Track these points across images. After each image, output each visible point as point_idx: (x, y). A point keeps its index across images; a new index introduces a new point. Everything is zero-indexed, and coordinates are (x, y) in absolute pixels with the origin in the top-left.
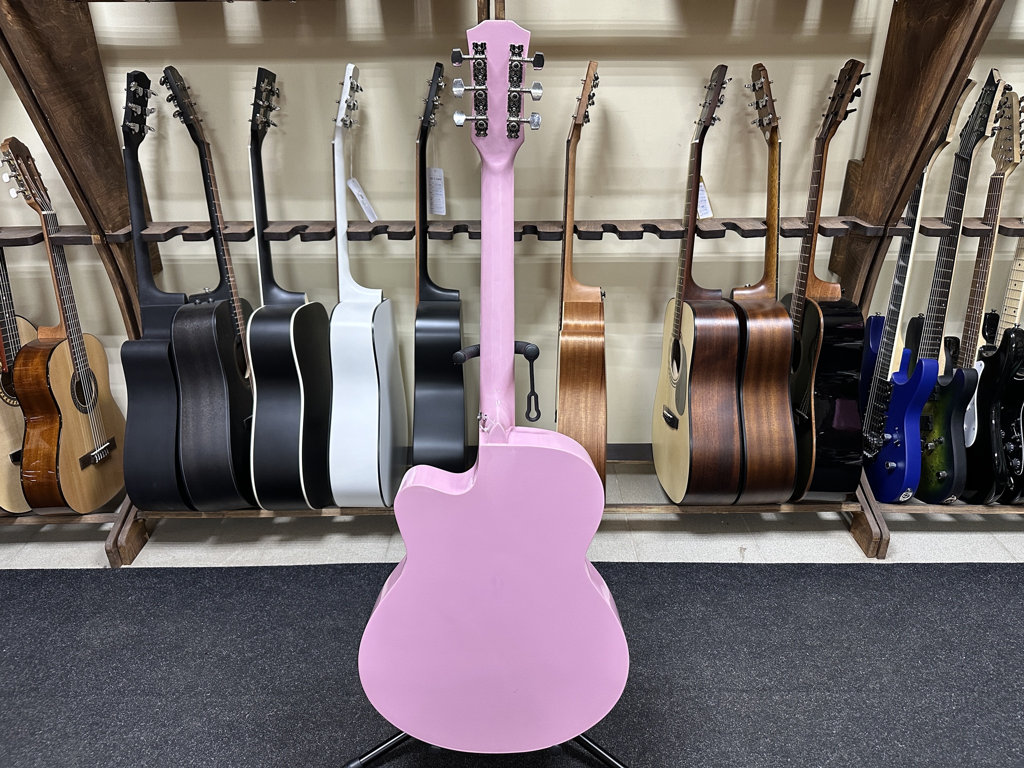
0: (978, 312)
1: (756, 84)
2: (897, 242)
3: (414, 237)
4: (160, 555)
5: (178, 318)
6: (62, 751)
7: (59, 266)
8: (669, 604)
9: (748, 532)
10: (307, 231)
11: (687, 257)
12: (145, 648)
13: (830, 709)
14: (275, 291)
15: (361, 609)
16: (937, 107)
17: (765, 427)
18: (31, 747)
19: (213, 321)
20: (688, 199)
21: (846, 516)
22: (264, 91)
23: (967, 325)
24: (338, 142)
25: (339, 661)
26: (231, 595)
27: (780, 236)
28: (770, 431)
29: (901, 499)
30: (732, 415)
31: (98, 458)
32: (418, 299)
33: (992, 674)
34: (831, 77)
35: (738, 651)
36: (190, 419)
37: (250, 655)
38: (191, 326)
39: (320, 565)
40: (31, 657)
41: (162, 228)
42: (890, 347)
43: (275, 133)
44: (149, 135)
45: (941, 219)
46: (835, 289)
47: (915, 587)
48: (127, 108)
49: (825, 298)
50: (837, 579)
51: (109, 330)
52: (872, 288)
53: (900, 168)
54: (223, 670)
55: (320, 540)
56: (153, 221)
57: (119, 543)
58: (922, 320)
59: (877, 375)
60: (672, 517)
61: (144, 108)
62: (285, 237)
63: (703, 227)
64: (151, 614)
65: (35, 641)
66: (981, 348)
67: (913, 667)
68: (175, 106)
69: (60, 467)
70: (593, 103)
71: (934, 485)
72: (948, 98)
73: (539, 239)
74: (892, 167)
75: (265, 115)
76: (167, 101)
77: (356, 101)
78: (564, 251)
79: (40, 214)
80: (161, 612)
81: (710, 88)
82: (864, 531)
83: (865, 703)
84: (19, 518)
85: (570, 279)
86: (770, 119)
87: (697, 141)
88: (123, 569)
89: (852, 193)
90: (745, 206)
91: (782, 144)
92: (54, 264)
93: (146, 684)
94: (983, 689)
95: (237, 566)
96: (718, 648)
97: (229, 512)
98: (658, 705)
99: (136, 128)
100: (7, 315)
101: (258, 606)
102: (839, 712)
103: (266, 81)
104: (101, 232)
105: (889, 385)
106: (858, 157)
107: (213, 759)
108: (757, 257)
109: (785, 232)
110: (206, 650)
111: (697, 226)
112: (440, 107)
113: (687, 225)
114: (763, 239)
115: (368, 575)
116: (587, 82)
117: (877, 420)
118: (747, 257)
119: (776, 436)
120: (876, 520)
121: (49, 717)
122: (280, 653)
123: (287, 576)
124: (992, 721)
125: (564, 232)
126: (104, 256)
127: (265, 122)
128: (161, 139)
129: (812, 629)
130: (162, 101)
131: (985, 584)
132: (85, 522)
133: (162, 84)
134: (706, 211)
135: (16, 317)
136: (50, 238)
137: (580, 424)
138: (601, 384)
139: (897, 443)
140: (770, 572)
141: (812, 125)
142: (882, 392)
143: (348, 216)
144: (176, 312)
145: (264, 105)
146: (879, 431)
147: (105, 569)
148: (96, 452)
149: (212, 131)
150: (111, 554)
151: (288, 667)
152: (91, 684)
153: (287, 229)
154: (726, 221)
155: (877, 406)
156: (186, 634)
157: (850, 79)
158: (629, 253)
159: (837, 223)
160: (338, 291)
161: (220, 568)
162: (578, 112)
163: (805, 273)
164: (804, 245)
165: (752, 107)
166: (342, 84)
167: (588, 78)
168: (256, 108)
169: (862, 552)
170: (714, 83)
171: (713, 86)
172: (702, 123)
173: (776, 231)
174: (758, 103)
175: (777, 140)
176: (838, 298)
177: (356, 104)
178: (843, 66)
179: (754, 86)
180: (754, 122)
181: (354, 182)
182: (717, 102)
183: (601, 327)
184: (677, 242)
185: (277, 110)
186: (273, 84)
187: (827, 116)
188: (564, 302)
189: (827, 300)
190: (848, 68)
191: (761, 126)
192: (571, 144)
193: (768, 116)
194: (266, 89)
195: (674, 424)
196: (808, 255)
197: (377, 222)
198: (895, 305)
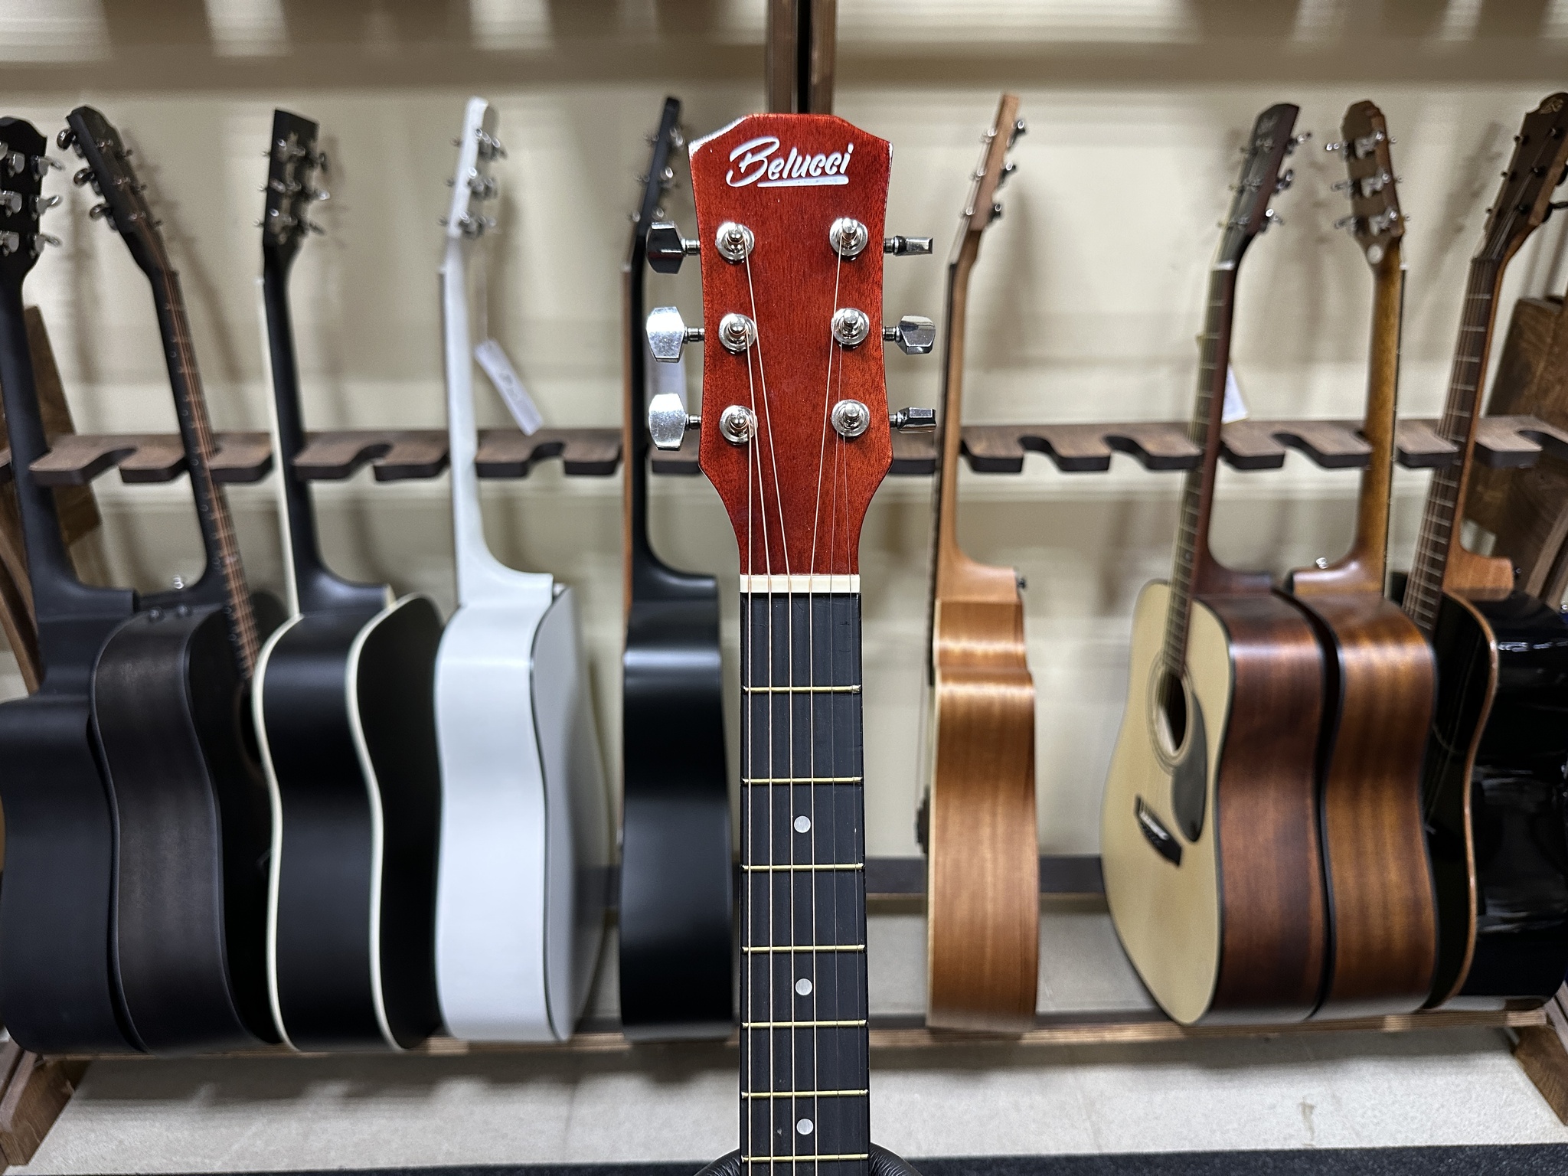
1: (1356, 146)
10: (389, 459)
14: (325, 581)
17: (1373, 879)
19: (183, 661)
21: (1509, 1028)
22: (290, 161)
24: (452, 270)
27: (1396, 465)
32: (630, 599)
38: (134, 673)
44: (47, 256)
46: (1501, 570)
49: (1484, 590)
61: (30, 196)
62: (341, 472)
68: (95, 192)
75: (295, 212)
77: (492, 179)
81: (1256, 151)
85: (952, 552)
86: (1385, 222)
87: (1228, 266)
89: (1528, 368)
90: (1301, 393)
95: (250, 1170)
103: (293, 138)
109: (1409, 459)
111: (1222, 440)
113: (1200, 440)
116: (997, 138)
125: (942, 454)
127: (295, 226)
128: (80, 258)
133: (63, 145)
137: (982, 874)
140: (1374, 1172)
141: (1450, 230)
144: (104, 642)
145: (290, 193)
149: (188, 244)
154: (1278, 429)
157: (1559, 136)
159: (1508, 435)
162: (976, 205)
163: (1443, 541)
164: (1441, 482)
165: (1341, 191)
166: (458, 143)
167: (1001, 133)
168: (273, 199)
169: (1551, 1110)
170: (1268, 143)
171: (1266, 150)
172: (1240, 227)
173: (1389, 453)
174: (1357, 187)
175: (1399, 263)
176: (1507, 590)
177: (492, 185)
178: (1534, 106)
179: (1351, 149)
180: (1342, 223)
181: (490, 347)
182: (1273, 183)
183: (1021, 661)
184: (1178, 479)
185: (324, 196)
186: (312, 144)
187: (1498, 215)
188: (938, 604)
189: (1486, 597)
190: (1553, 112)
191: (1360, 235)
192: (958, 274)
193: (1382, 212)
194: (295, 155)
195: (1170, 851)
196: (1449, 504)
197: (541, 431)
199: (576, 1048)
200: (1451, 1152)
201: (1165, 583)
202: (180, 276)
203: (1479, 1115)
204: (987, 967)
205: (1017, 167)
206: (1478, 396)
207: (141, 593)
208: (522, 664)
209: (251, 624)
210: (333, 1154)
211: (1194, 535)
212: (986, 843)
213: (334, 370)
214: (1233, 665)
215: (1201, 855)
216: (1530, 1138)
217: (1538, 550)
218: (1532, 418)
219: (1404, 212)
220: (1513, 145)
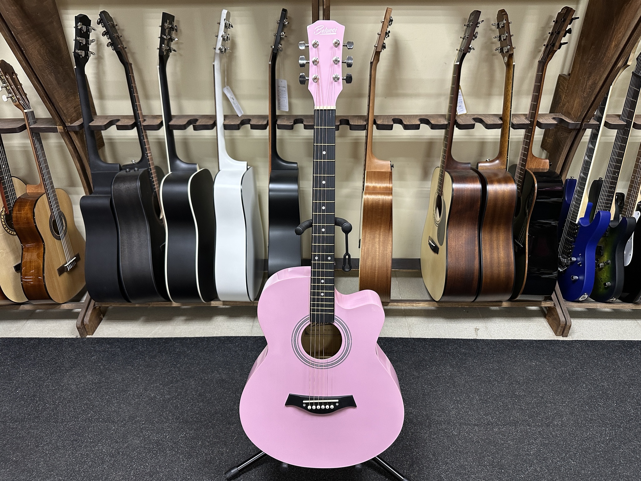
0: (639, 179)
1: (500, 24)
2: (588, 132)
3: (268, 128)
4: (111, 329)
5: (115, 182)
6: (55, 458)
7: (38, 145)
8: (429, 366)
9: (480, 317)
10: (198, 123)
11: (448, 141)
12: (103, 391)
13: (529, 438)
14: (178, 162)
15: (237, 367)
16: (624, 44)
17: (495, 255)
18: (37, 455)
19: (138, 184)
20: (451, 102)
21: (544, 308)
22: (167, 29)
23: (631, 186)
24: (217, 64)
25: (223, 402)
26: (155, 356)
27: (511, 128)
28: (499, 258)
29: (580, 299)
30: (474, 248)
31: (69, 268)
32: (271, 169)
33: (633, 416)
34: (551, 17)
35: (473, 399)
36: (126, 247)
37: (168, 396)
38: (124, 187)
39: (211, 337)
40: (34, 396)
41: (103, 120)
42: (579, 201)
43: (175, 55)
44: (91, 57)
45: (619, 116)
46: (545, 162)
47: (586, 357)
48: (76, 40)
49: (538, 169)
50: (536, 350)
51: (72, 184)
52: (570, 162)
53: (595, 84)
54: (152, 406)
55: (210, 320)
56: (98, 115)
57: (85, 323)
58: (601, 182)
59: (569, 218)
60: (433, 308)
61: (87, 39)
62: (183, 127)
63: (460, 121)
64: (106, 368)
65: (36, 385)
66: (639, 203)
67: (583, 410)
68: (108, 38)
69: (45, 275)
70: (388, 36)
71: (601, 290)
72: (632, 38)
73: (350, 129)
74: (590, 83)
75: (168, 45)
76: (102, 35)
77: (229, 35)
78: (367, 137)
79: (23, 112)
80: (113, 367)
81: (468, 26)
82: (555, 319)
83: (551, 434)
84: (22, 306)
85: (371, 156)
86: (508, 49)
87: (458, 63)
88: (88, 338)
89: (560, 97)
90: (488, 106)
91: (515, 66)
92: (34, 145)
93: (105, 415)
94: (626, 425)
95: (158, 337)
96: (460, 396)
97: (152, 303)
98: (422, 434)
99: (83, 53)
100: (6, 177)
101: (173, 364)
102: (535, 440)
103: (168, 21)
104: (63, 124)
105: (577, 226)
106: (566, 72)
107: (147, 464)
108: (494, 139)
109: (515, 126)
110: (141, 393)
111: (456, 120)
112: (285, 38)
113: (449, 120)
114: (499, 131)
115: (241, 344)
116: (385, 23)
117: (567, 247)
118: (488, 138)
119: (502, 261)
120: (563, 313)
121: (47, 436)
122: (187, 395)
123: (191, 344)
124: (631, 447)
125: (368, 124)
126: (66, 139)
127: (168, 50)
128: (100, 59)
129: (520, 384)
130: (99, 33)
131: (631, 354)
132: (64, 308)
133: (98, 23)
134: (462, 110)
135: (12, 178)
136: (30, 128)
137: (375, 252)
138: (389, 227)
139: (580, 264)
140: (494, 345)
141: (536, 51)
142: (572, 230)
143: (224, 113)
144: (114, 177)
145: (167, 39)
146: (569, 255)
147: (78, 338)
148: (68, 264)
149: (133, 54)
150: (80, 330)
151: (192, 404)
152: (72, 415)
153: (183, 122)
154: (475, 117)
155: (568, 239)
156: (128, 382)
157: (564, 21)
158: (409, 136)
159: (549, 119)
160: (219, 163)
161: (148, 338)
162: (378, 44)
163: (526, 153)
164: (527, 134)
165: (497, 39)
166: (219, 23)
167: (386, 20)
168: (162, 40)
169: (552, 332)
171: (470, 25)
172: (462, 51)
173: (509, 124)
174: (500, 37)
175: (512, 63)
176: (547, 169)
178: (560, 11)
179: (498, 25)
180: (497, 49)
181: (228, 88)
182: (472, 36)
183: (391, 189)
184: (443, 132)
185: (176, 40)
186: (173, 23)
187: (547, 46)
188: (366, 171)
189: (540, 171)
190: (563, 12)
191: (502, 53)
192: (373, 65)
193: (507, 46)
194: (169, 27)
195: (435, 249)
197: (243, 116)
198: (584, 174)
201: (439, 167)
202: (132, 64)
203: (530, 333)
205: (390, 32)
207: (122, 165)
208: (238, 186)
211: (447, 151)
212: (377, 243)
213: (178, 96)
214: (453, 190)
215: (443, 248)
216: (544, 338)
220: (553, 23)
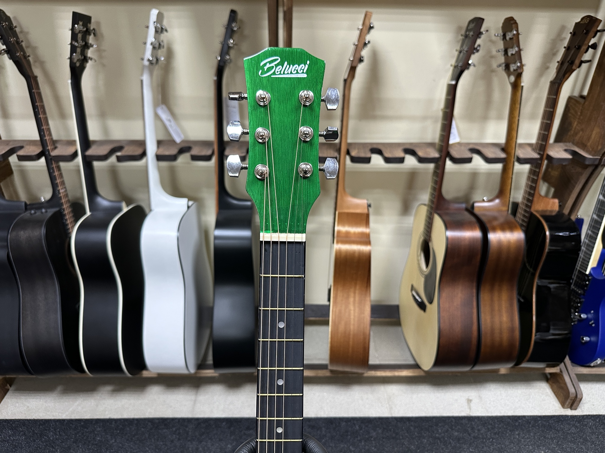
1: (507, 35)
4: (17, 405)
10: (123, 153)
14: (99, 199)
17: (497, 320)
20: (442, 130)
21: (547, 373)
22: (80, 32)
24: (146, 78)
27: (515, 162)
28: (501, 322)
29: (592, 365)
30: (472, 310)
32: (218, 208)
38: (24, 235)
41: (2, 147)
46: (554, 203)
49: (546, 211)
59: (577, 267)
62: (104, 158)
63: (453, 153)
75: (83, 53)
77: (162, 41)
81: (466, 36)
82: (562, 388)
85: (343, 193)
86: (516, 66)
87: (454, 82)
89: (570, 124)
95: (75, 418)
103: (80, 23)
105: (588, 277)
109: (521, 160)
111: (448, 151)
113: (440, 151)
114: (501, 166)
116: (362, 30)
117: (576, 301)
119: (504, 326)
123: (116, 429)
127: (83, 59)
137: (349, 315)
138: (367, 283)
139: (593, 324)
140: (491, 424)
141: (543, 68)
142: (581, 280)
144: (14, 221)
145: (79, 46)
146: (577, 310)
153: (106, 150)
154: (471, 146)
157: (587, 33)
159: (560, 151)
161: (63, 420)
162: (354, 56)
163: (532, 192)
164: (533, 169)
165: (500, 53)
166: (148, 27)
167: (364, 27)
168: (73, 49)
169: (559, 403)
170: (471, 33)
171: (470, 36)
172: (459, 67)
173: (513, 158)
174: (506, 52)
175: (520, 84)
176: (556, 211)
177: (162, 44)
178: (578, 20)
179: (504, 36)
180: (500, 66)
181: (162, 108)
182: (473, 50)
183: (368, 236)
184: (431, 166)
185: (95, 46)
186: (89, 25)
187: (562, 63)
188: (337, 213)
189: (548, 214)
190: (585, 23)
191: (507, 70)
192: (347, 83)
193: (515, 63)
194: (82, 30)
195: (422, 306)
196: (535, 178)
197: (183, 141)
198: (598, 215)
199: (198, 375)
200: (521, 418)
201: (425, 205)
202: (38, 78)
203: (532, 405)
204: (350, 349)
205: (370, 42)
206: (549, 136)
207: (28, 203)
208: (174, 234)
209: (71, 215)
210: (107, 413)
211: (436, 188)
212: (352, 303)
213: (102, 115)
214: (447, 239)
215: (433, 308)
216: (550, 413)
217: (569, 195)
218: (571, 144)
219: (524, 63)
220: (569, 35)
